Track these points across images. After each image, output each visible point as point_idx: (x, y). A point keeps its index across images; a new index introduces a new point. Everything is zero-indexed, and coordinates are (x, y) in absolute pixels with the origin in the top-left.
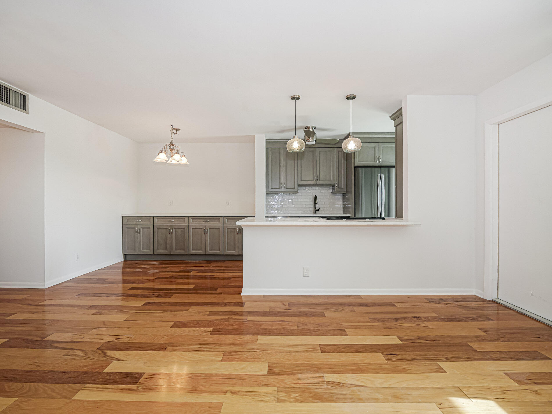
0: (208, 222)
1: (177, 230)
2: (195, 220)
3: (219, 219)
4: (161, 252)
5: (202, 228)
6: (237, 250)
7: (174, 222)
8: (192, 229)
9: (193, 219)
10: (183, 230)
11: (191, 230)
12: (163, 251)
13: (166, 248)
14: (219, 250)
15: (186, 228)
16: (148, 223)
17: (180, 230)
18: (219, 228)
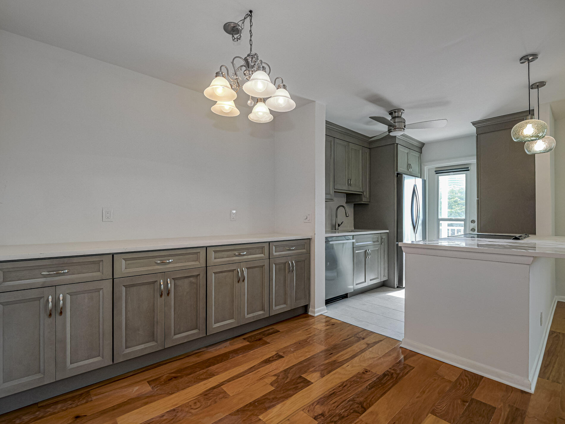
0: (244, 255)
1: (179, 283)
2: (219, 254)
3: (263, 248)
4: (138, 349)
5: (233, 271)
6: (289, 302)
7: (173, 264)
8: (213, 274)
9: (215, 252)
10: (193, 280)
11: (212, 278)
12: (142, 346)
13: (152, 337)
14: (263, 309)
15: (203, 275)
16: (96, 275)
17: (187, 281)
18: (262, 266)
